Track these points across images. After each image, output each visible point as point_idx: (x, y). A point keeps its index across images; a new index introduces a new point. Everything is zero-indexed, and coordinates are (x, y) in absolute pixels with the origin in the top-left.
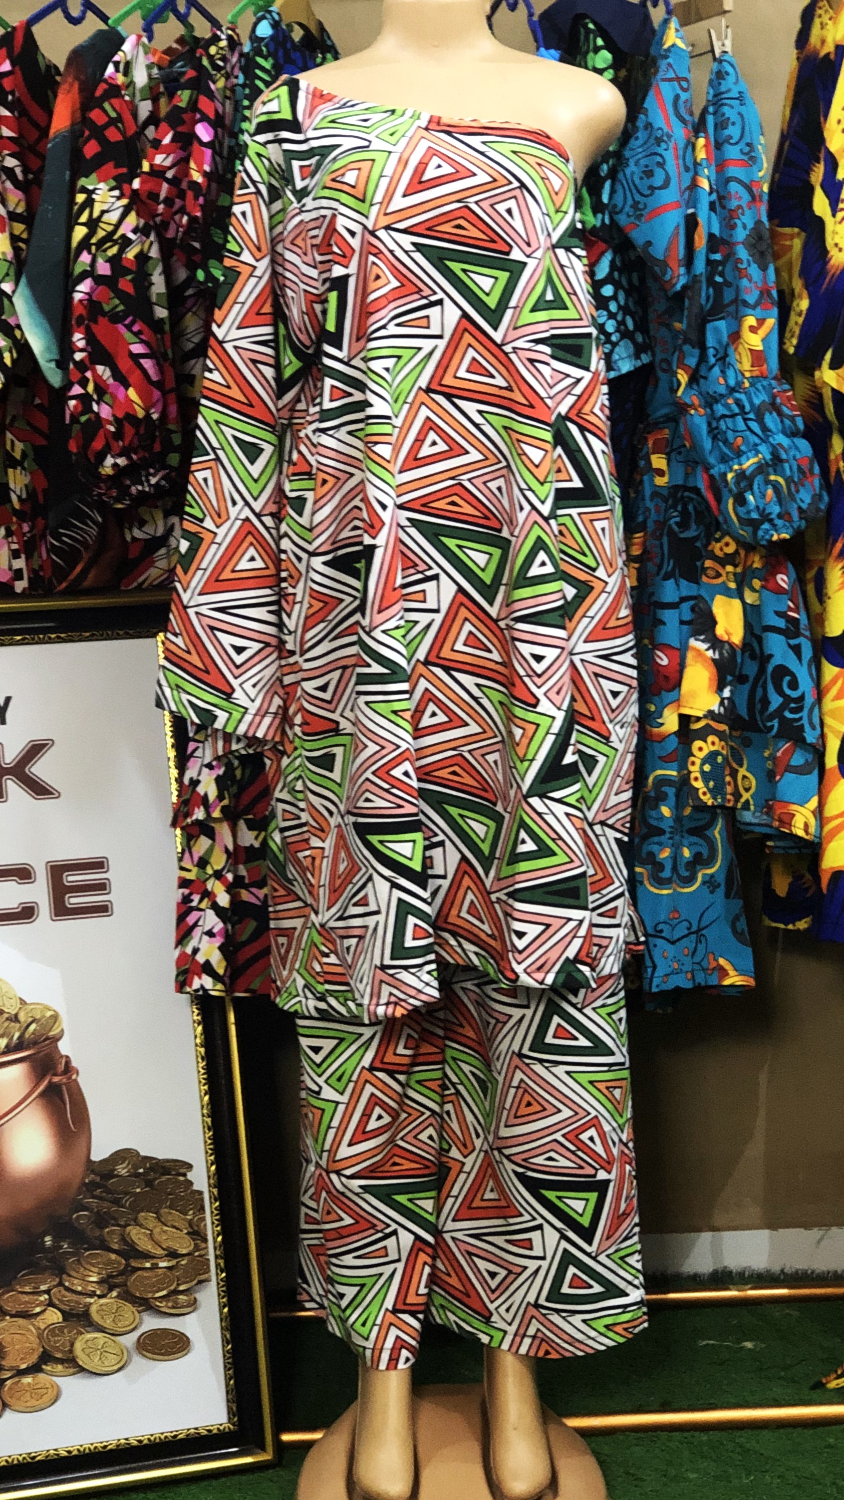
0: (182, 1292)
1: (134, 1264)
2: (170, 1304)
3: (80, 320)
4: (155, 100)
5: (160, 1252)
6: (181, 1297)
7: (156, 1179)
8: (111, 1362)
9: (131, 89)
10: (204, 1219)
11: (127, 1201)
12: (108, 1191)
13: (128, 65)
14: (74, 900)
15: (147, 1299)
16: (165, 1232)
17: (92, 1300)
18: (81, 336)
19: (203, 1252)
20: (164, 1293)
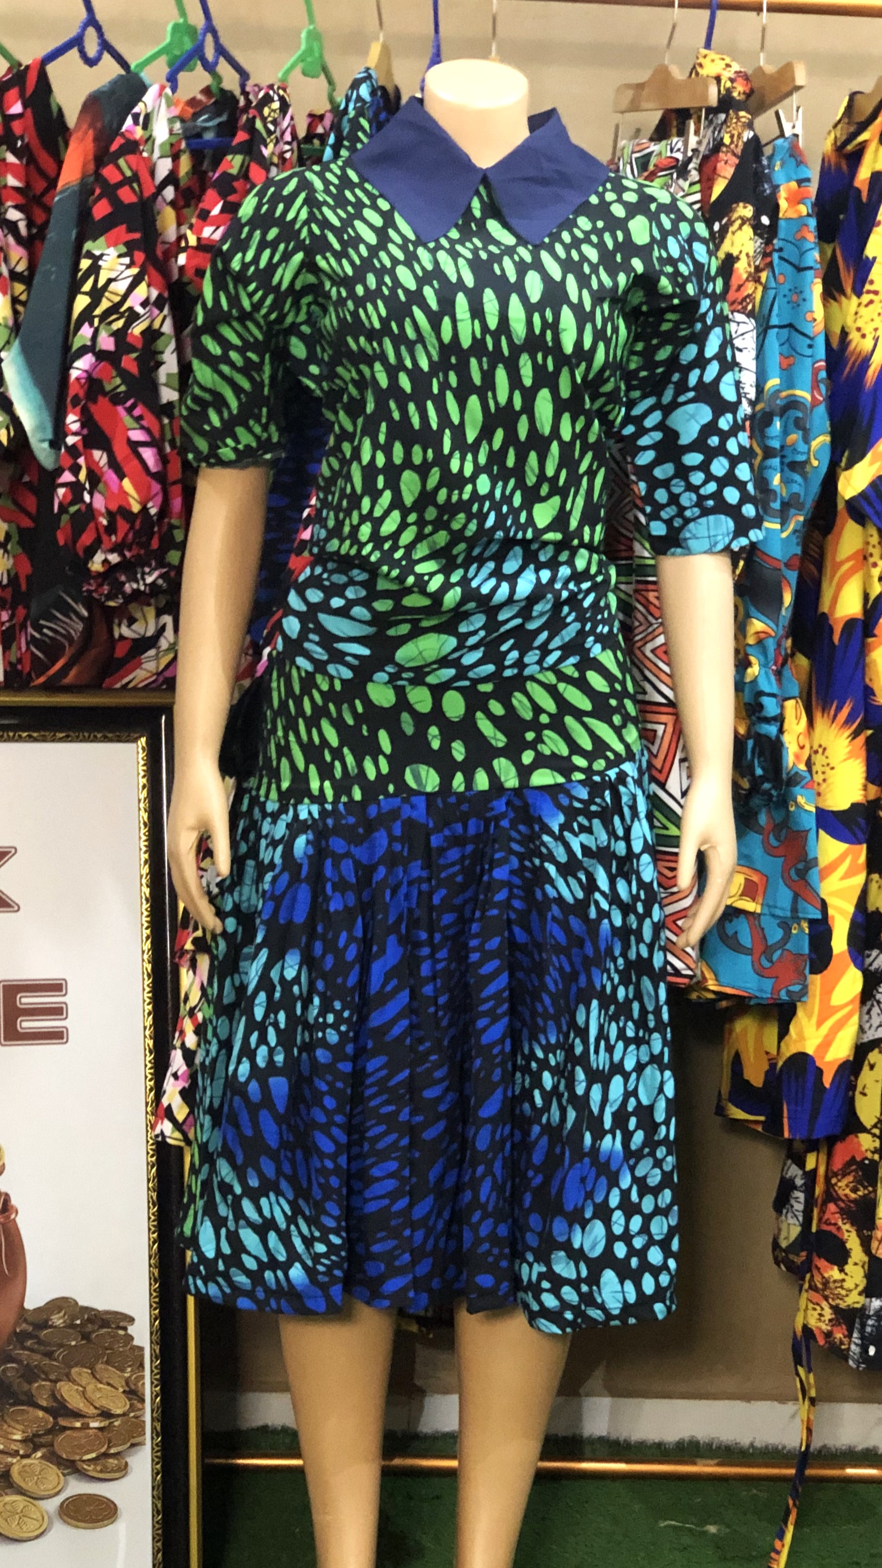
0: (114, 1455)
1: (63, 1422)
2: (99, 1468)
3: (76, 401)
4: (176, 158)
5: (92, 1411)
6: (111, 1460)
7: (94, 1331)
8: (31, 1527)
9: (150, 144)
10: (143, 1377)
11: (60, 1353)
12: (40, 1342)
13: (148, 117)
14: (27, 1024)
15: (73, 1462)
16: (100, 1390)
17: (15, 1461)
18: (75, 418)
19: (138, 1413)
20: (93, 1455)
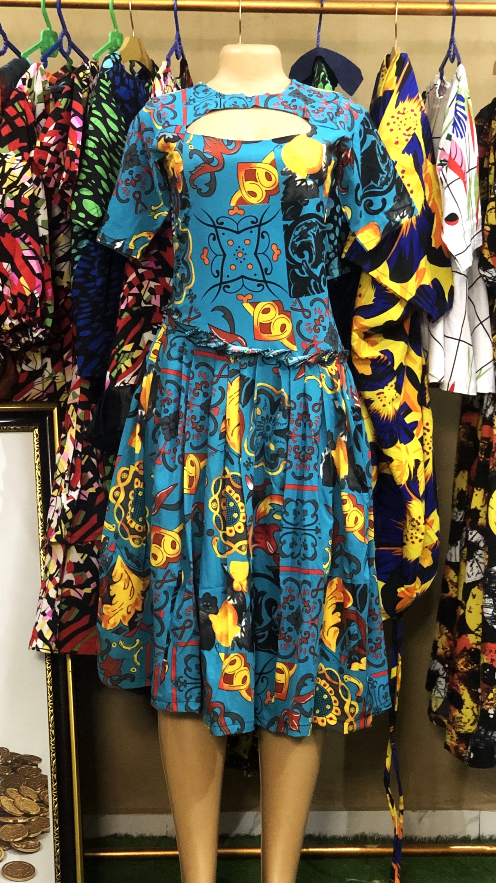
0: (33, 839)
1: (2, 820)
2: (24, 846)
4: (47, 103)
5: (19, 813)
6: (30, 842)
7: (18, 767)
9: (33, 95)
10: (47, 793)
13: (31, 80)
15: (9, 843)
16: (22, 800)
19: (45, 814)
20: (20, 839)
